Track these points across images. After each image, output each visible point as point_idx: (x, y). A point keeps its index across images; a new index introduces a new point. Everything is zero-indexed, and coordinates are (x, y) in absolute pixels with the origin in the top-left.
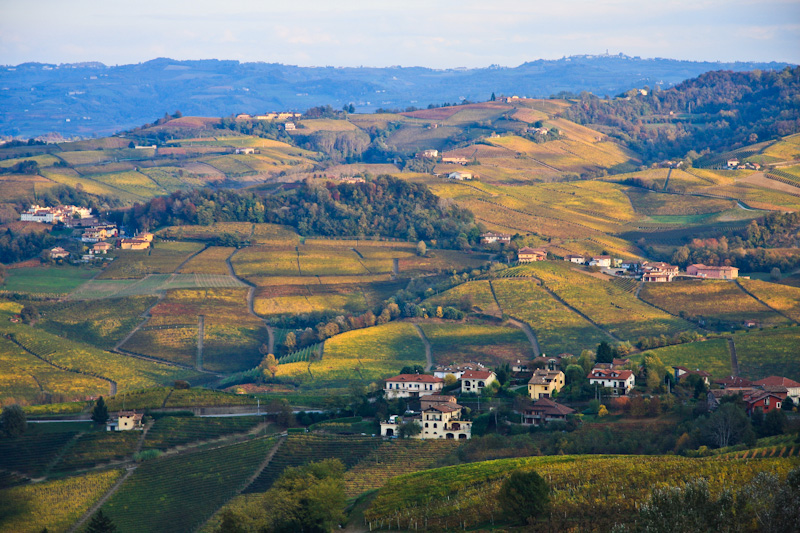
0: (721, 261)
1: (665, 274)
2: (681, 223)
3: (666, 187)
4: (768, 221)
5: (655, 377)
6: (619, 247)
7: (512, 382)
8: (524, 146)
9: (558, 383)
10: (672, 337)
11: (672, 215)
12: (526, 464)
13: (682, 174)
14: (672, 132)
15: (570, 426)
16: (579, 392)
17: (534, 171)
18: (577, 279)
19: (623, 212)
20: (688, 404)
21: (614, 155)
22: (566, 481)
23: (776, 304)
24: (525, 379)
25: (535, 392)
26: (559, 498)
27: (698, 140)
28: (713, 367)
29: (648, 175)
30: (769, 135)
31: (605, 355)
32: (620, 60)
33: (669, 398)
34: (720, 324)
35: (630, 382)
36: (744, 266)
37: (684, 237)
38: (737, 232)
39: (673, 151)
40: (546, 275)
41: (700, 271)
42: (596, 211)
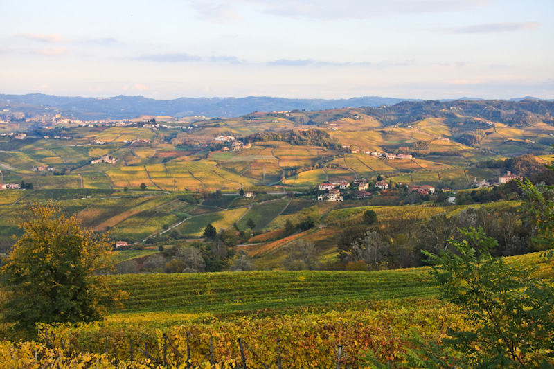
0: (407, 153)
1: (392, 157)
2: (395, 143)
3: (392, 133)
4: (420, 143)
5: (393, 185)
6: (379, 149)
7: (354, 186)
8: (352, 121)
9: (367, 186)
10: (394, 174)
11: (393, 141)
12: (370, 208)
13: (396, 129)
14: (393, 118)
15: (370, 198)
16: (373, 189)
17: (355, 128)
18: (368, 158)
19: (380, 139)
20: (403, 193)
21: (376, 124)
22: (380, 213)
23: (422, 165)
24: (358, 185)
25: (360, 189)
26: (379, 218)
27: (400, 120)
28: (407, 182)
29: (387, 129)
30: (419, 119)
31: (380, 179)
32: (377, 98)
33: (397, 191)
34: (407, 171)
35: (386, 186)
36: (413, 155)
37: (397, 147)
38: (411, 146)
39: (394, 123)
40: (359, 157)
41: (402, 156)
42: (372, 139)
